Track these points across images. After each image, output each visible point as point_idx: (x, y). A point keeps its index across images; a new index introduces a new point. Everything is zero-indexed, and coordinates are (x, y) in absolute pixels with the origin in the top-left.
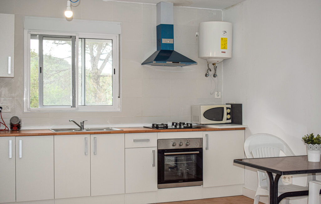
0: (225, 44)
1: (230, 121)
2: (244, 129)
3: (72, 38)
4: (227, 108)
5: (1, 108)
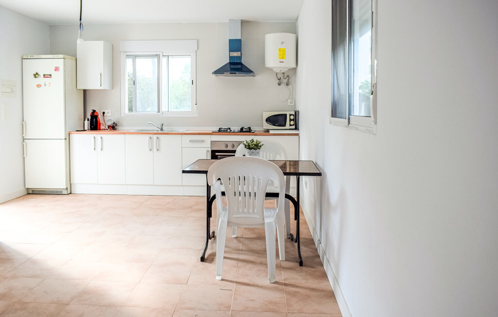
0: (283, 54)
1: (294, 127)
2: (297, 135)
3: (158, 56)
4: (290, 115)
5: (104, 113)
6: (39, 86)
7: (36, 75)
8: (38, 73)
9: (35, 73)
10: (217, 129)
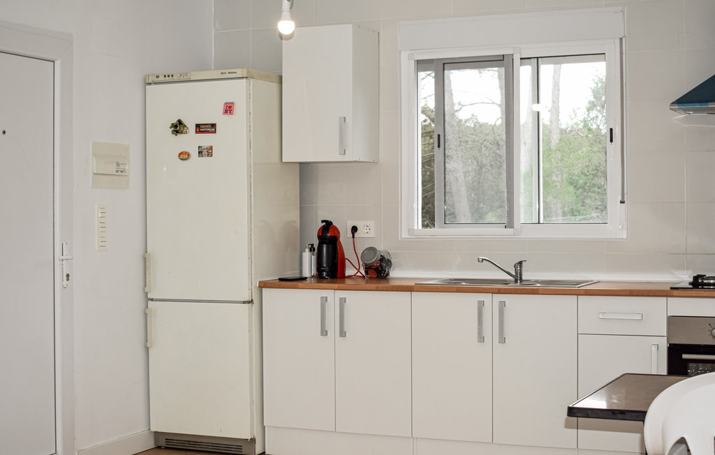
3: (506, 60)
5: (354, 229)
6: (184, 156)
7: (178, 127)
8: (185, 122)
9: (175, 121)
10: (685, 278)
